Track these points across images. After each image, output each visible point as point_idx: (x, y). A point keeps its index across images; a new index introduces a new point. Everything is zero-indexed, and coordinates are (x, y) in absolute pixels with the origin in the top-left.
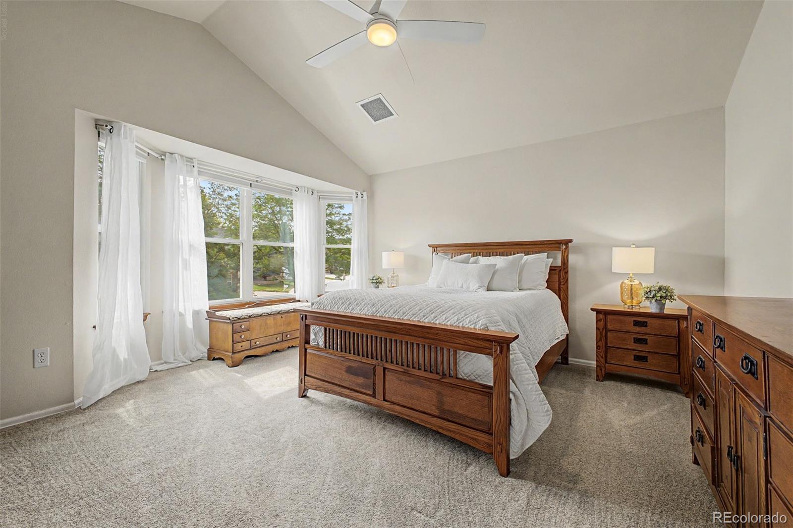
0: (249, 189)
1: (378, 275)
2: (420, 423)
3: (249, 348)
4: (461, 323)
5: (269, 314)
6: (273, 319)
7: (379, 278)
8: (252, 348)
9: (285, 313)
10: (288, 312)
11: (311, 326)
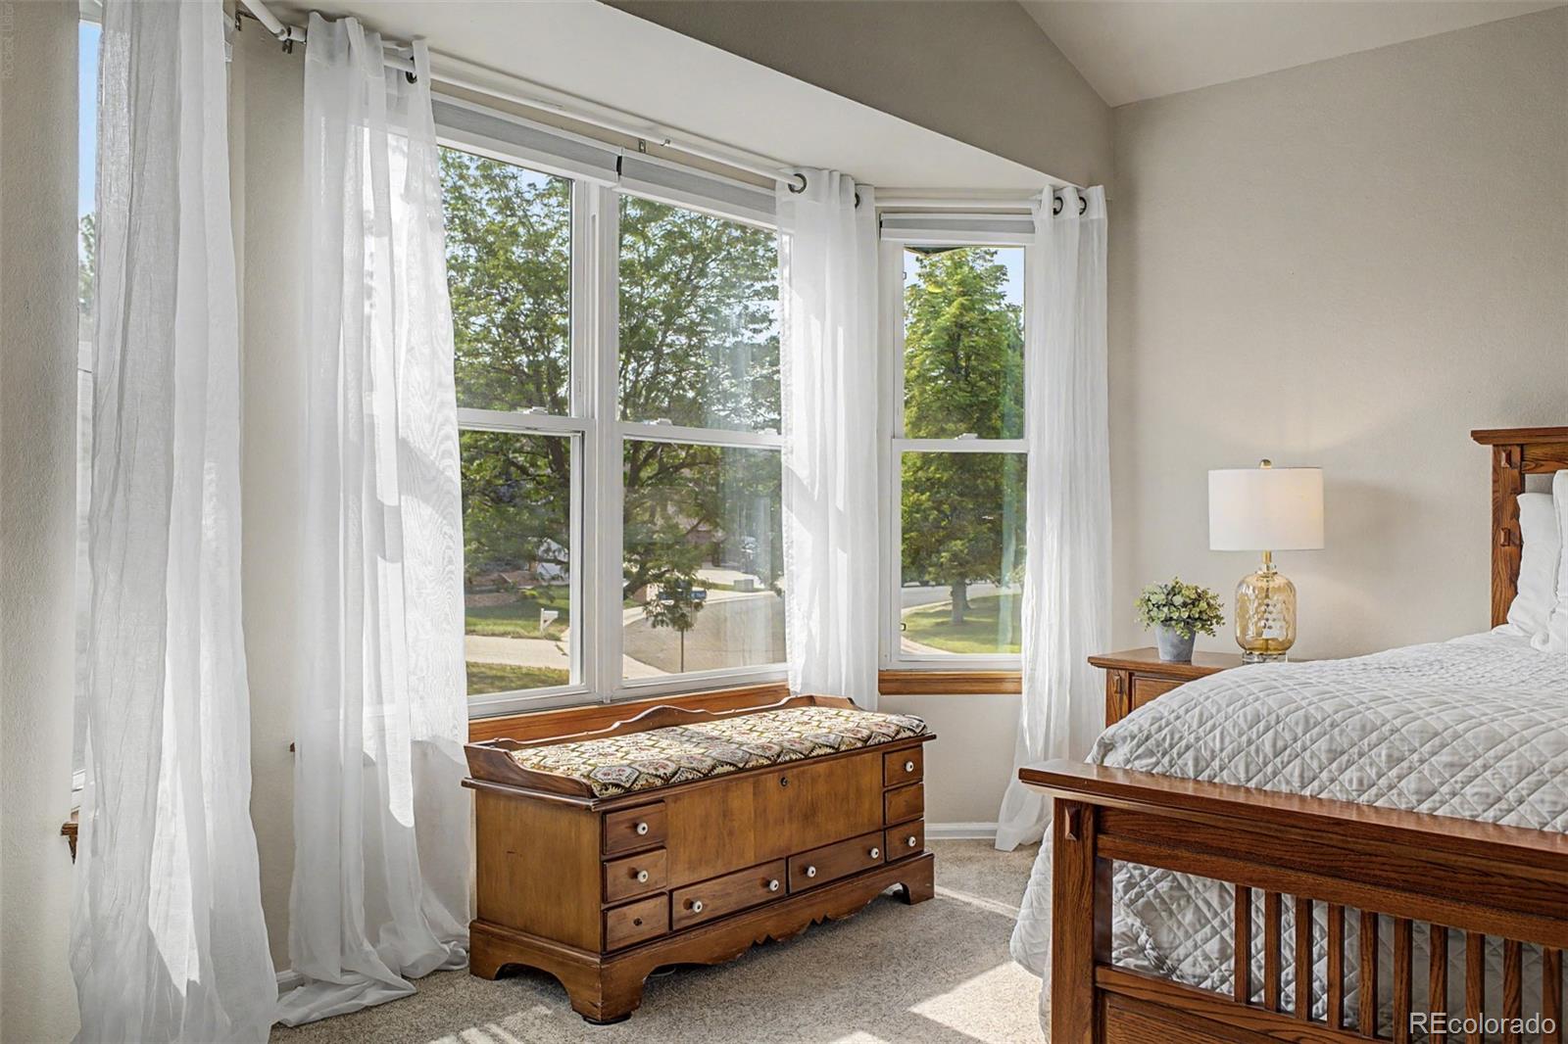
0: (608, 184)
1: (1192, 580)
3: (665, 930)
5: (741, 765)
6: (751, 790)
7: (1200, 597)
8: (675, 928)
9: (796, 760)
10: (808, 758)
11: (1116, 864)
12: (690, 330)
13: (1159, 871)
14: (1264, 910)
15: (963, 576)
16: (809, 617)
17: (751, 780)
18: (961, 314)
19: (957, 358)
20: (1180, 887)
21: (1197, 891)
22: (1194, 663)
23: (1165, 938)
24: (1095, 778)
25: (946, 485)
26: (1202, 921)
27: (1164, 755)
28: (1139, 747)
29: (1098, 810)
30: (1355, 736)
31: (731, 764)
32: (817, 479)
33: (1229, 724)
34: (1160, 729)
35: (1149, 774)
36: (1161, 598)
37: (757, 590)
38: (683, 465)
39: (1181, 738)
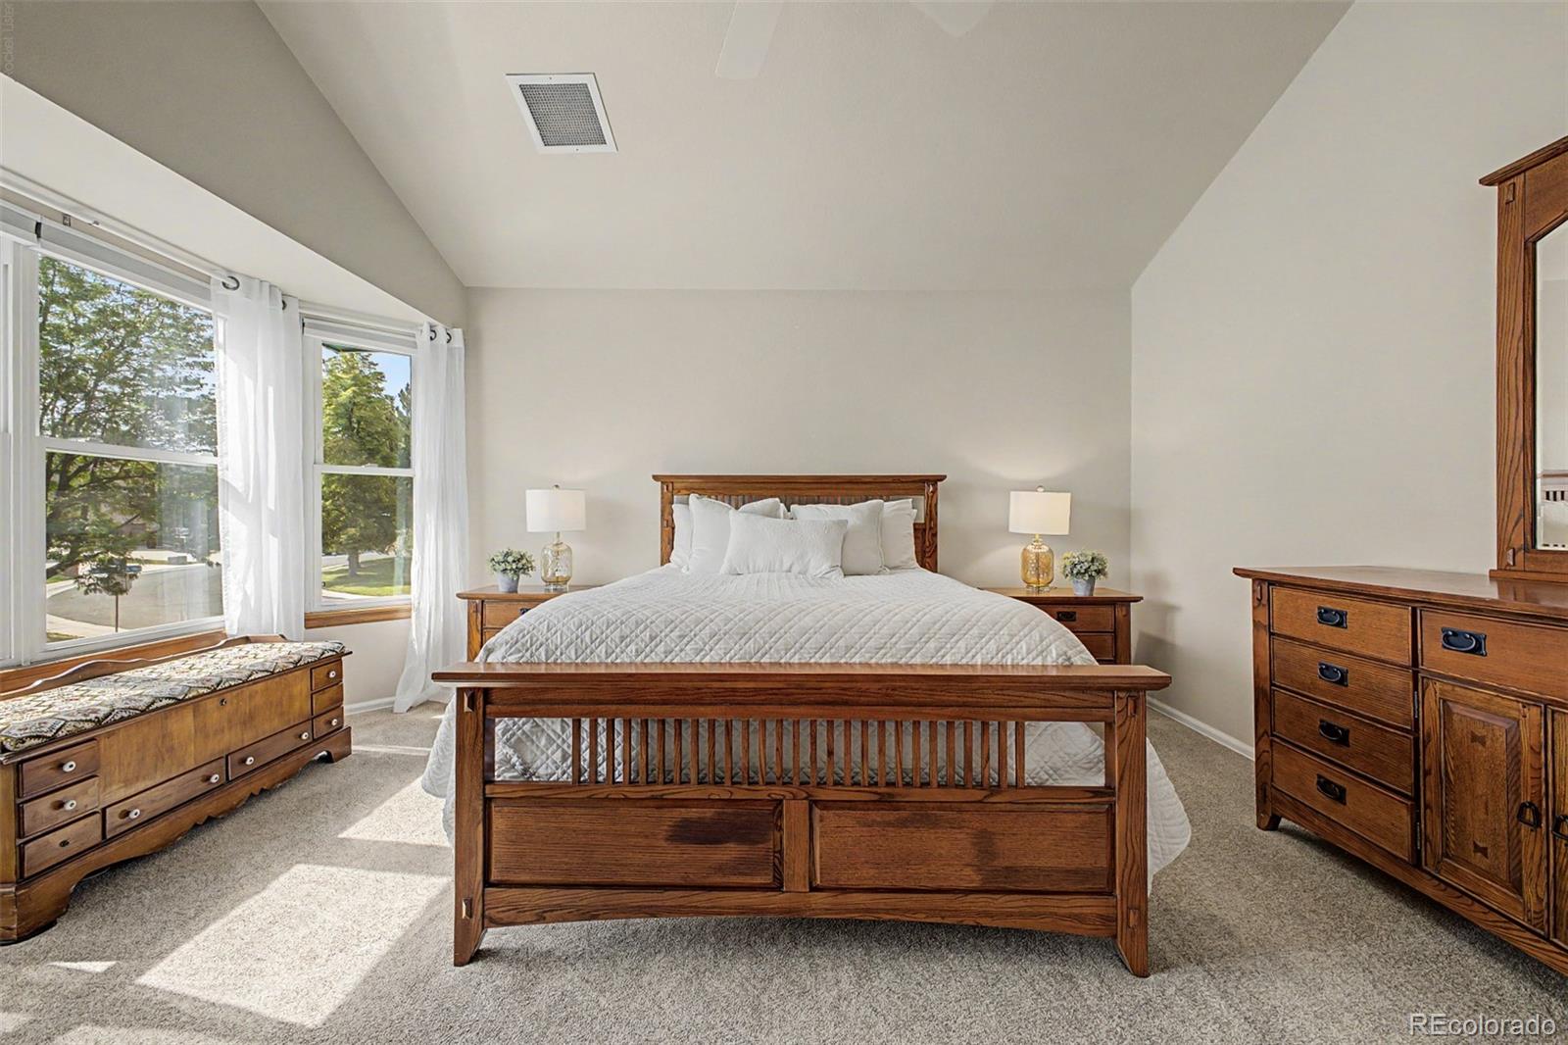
0: (26, 243)
2: (928, 920)
3: (97, 841)
4: (1009, 656)
5: (181, 698)
6: (192, 714)
7: (522, 557)
8: (108, 837)
9: (235, 685)
10: (246, 682)
11: (497, 720)
12: (124, 382)
13: (524, 719)
14: (588, 730)
15: (356, 549)
16: (245, 580)
17: (191, 706)
18: (354, 397)
19: (351, 422)
20: (537, 725)
21: (548, 725)
22: (519, 592)
23: (529, 758)
24: (483, 672)
25: (343, 496)
26: (550, 741)
27: (527, 650)
28: (511, 648)
29: (486, 691)
30: (633, 628)
31: (170, 698)
32: (251, 486)
33: (565, 629)
34: (524, 636)
35: (518, 663)
36: (501, 558)
37: (190, 563)
38: (117, 477)
39: (537, 640)
